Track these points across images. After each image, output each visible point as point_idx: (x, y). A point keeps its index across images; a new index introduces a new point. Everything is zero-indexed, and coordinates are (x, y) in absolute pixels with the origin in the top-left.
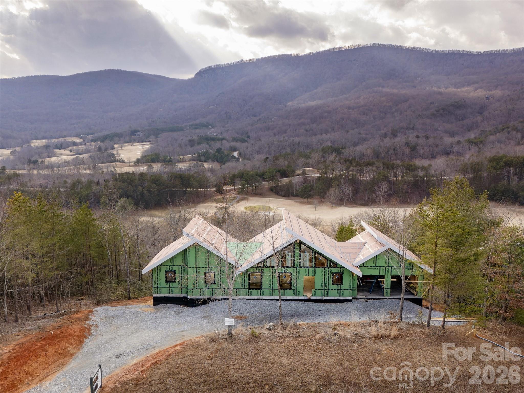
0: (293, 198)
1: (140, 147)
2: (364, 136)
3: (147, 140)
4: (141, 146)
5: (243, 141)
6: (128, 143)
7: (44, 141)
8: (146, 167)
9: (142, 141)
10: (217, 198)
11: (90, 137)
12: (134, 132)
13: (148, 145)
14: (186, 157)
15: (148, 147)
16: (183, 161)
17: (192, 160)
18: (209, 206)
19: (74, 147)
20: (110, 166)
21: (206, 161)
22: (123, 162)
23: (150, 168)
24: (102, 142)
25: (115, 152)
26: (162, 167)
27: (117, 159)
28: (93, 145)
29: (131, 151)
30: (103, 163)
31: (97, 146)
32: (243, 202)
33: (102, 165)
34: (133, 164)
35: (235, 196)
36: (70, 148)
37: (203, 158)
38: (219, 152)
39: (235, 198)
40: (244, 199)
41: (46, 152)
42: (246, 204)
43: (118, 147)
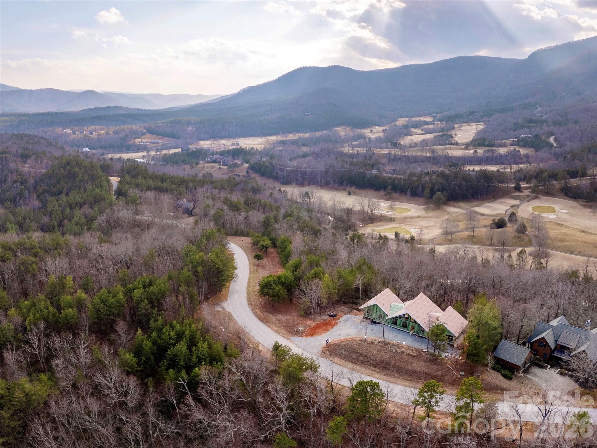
3: (481, 120)
4: (475, 126)
5: (561, 124)
6: (466, 123)
7: (406, 119)
8: (472, 152)
9: (477, 121)
11: (439, 116)
12: (472, 113)
13: (481, 125)
14: (507, 141)
15: (481, 127)
16: (503, 145)
17: (512, 145)
18: (505, 202)
19: (425, 127)
20: (445, 149)
21: (524, 146)
22: (457, 144)
23: (476, 152)
24: (447, 122)
25: (454, 133)
26: (485, 151)
27: (453, 141)
28: (439, 125)
29: (467, 131)
30: (442, 145)
31: (442, 126)
32: (534, 201)
33: (440, 147)
34: (464, 147)
35: (529, 194)
36: (423, 127)
37: (521, 143)
38: (536, 136)
39: (528, 196)
40: (536, 198)
41: (405, 132)
42: (536, 203)
43: (458, 127)
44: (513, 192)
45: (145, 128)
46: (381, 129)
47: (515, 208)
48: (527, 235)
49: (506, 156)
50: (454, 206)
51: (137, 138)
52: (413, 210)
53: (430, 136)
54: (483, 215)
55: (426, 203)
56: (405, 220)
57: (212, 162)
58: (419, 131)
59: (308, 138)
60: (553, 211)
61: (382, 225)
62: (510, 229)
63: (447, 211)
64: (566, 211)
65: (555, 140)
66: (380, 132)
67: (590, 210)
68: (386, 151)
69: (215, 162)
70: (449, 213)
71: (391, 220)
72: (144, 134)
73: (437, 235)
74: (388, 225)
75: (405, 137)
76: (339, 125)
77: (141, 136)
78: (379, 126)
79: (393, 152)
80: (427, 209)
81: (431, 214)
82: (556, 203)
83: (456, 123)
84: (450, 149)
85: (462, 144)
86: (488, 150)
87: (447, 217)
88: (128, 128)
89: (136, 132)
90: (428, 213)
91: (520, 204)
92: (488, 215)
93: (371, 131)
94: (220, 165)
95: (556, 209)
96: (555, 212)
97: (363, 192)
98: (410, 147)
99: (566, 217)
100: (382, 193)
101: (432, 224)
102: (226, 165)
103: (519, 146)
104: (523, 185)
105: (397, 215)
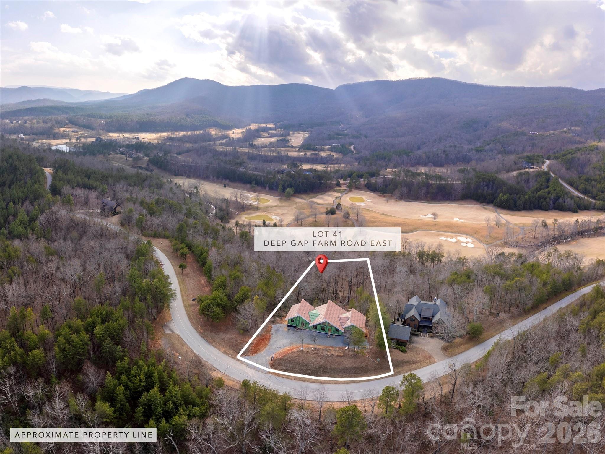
0: (377, 192)
1: (302, 135)
2: (424, 140)
3: (307, 130)
5: (357, 137)
6: (296, 131)
7: (257, 124)
8: (303, 153)
9: (304, 130)
10: (336, 189)
11: (279, 124)
12: (301, 125)
13: (307, 133)
14: (325, 147)
15: (307, 135)
16: (323, 150)
17: (328, 150)
18: (331, 195)
19: (271, 132)
20: (286, 150)
21: (336, 152)
22: (292, 147)
23: (305, 154)
24: (284, 129)
25: (290, 138)
26: (312, 154)
27: (289, 145)
28: (280, 131)
29: (297, 137)
30: (283, 147)
31: (282, 132)
32: (350, 193)
33: (282, 149)
34: (297, 149)
35: (346, 188)
36: (268, 132)
37: (334, 150)
38: (343, 146)
39: (345, 190)
40: (350, 191)
41: (257, 135)
42: (351, 195)
43: (292, 134)
44: (336, 187)
45: (67, 119)
46: (240, 131)
47: (338, 199)
48: (350, 220)
49: (326, 158)
50: (298, 197)
51: (62, 127)
52: (271, 201)
53: (274, 140)
54: (319, 204)
55: (279, 195)
56: (267, 209)
57: (120, 154)
58: (265, 134)
59: (189, 136)
60: (362, 200)
61: (251, 213)
62: (339, 215)
63: (295, 201)
64: (370, 200)
65: (354, 148)
66: (239, 133)
67: (384, 199)
68: (246, 150)
69: (123, 154)
70: (296, 203)
71: (257, 209)
72: (67, 124)
73: (291, 221)
74: (255, 213)
75: (257, 139)
76: (210, 126)
77: (65, 126)
78: (238, 128)
79: (251, 151)
80: (280, 200)
81: (285, 204)
82: (363, 195)
83: (291, 131)
84: (289, 151)
85: (296, 147)
86: (314, 154)
87: (295, 206)
88: (54, 118)
89: (61, 122)
90: (282, 203)
91: (341, 196)
92: (322, 205)
93: (233, 132)
94: (126, 157)
95: (364, 199)
96: (364, 201)
97: (235, 184)
98: (262, 147)
99: (371, 204)
100: (248, 186)
101: (285, 211)
102: (132, 157)
103: (332, 151)
104: (342, 182)
105: (262, 205)
